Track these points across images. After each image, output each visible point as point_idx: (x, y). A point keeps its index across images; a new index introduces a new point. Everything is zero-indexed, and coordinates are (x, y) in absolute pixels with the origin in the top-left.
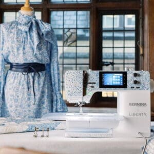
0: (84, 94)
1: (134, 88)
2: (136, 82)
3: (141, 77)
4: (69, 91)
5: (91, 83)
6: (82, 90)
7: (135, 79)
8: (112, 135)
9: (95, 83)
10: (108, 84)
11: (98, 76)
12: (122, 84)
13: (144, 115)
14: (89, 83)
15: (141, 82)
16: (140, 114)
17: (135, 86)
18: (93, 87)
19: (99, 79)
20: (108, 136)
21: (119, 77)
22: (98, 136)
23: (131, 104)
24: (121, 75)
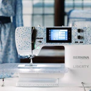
0: (33, 48)
1: (77, 42)
2: (79, 37)
3: (84, 33)
4: (19, 45)
5: (39, 38)
6: (31, 45)
7: (79, 34)
8: (57, 85)
9: (42, 38)
10: (54, 39)
11: (46, 32)
12: (67, 39)
13: (86, 67)
14: (37, 38)
15: (84, 37)
16: (83, 67)
17: (79, 41)
18: (41, 42)
19: (46, 35)
20: (55, 86)
21: (64, 32)
22: (45, 86)
23: (75, 58)
24: (66, 30)
